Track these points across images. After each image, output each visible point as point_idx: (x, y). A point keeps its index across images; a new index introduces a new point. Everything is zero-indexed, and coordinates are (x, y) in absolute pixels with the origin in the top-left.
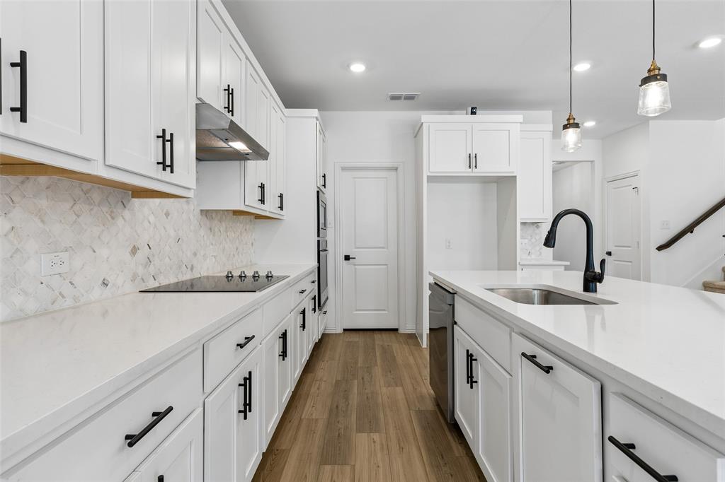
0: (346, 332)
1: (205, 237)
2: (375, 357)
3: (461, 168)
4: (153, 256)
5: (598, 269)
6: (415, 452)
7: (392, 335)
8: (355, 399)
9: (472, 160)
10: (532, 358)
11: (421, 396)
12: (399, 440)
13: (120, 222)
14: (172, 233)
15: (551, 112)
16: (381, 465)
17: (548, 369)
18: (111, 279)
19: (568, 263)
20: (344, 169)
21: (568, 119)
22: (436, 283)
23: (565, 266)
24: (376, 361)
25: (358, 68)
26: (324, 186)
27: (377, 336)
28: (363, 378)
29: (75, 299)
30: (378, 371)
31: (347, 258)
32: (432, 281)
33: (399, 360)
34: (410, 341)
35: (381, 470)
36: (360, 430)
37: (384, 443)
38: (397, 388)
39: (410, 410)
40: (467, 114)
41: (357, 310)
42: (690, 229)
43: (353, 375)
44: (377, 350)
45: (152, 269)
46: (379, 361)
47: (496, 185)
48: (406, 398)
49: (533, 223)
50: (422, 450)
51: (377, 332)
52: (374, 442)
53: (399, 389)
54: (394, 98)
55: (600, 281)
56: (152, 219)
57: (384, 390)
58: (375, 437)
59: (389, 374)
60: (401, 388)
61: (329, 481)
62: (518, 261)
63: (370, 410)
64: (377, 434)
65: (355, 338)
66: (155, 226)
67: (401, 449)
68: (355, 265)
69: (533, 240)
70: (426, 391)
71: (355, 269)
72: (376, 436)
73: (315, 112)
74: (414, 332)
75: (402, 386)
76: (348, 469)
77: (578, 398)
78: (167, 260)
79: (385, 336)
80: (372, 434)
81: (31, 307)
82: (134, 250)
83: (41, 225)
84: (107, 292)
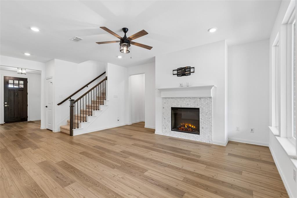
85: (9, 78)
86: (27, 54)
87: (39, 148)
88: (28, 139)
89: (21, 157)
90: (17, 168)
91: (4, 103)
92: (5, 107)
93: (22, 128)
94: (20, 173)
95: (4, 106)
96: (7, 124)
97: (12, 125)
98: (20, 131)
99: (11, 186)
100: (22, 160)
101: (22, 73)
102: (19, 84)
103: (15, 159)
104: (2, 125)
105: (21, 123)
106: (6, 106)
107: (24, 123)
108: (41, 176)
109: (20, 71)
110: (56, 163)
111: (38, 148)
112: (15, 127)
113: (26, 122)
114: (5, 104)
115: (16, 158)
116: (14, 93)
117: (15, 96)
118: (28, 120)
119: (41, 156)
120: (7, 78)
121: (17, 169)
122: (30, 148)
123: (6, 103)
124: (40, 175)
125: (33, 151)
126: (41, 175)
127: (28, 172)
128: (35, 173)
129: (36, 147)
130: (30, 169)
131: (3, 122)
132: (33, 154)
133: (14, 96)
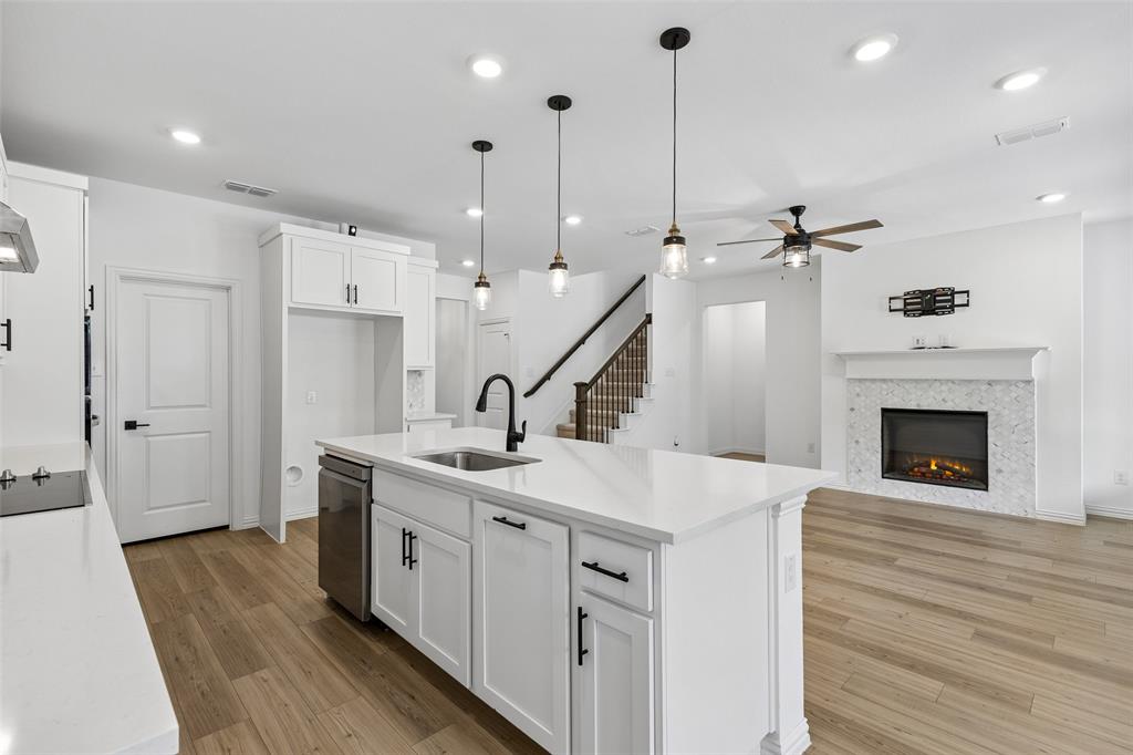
0: (128, 548)
2: (207, 572)
3: (337, 301)
5: (519, 430)
6: (328, 670)
7: (221, 535)
8: (201, 637)
9: (351, 293)
10: (503, 520)
11: (307, 605)
12: (301, 666)
15: (434, 245)
16: (288, 702)
17: (523, 527)
19: (454, 416)
20: (124, 278)
21: (480, 277)
22: (327, 455)
23: (452, 419)
24: (213, 579)
25: (186, 138)
26: (92, 306)
27: (195, 543)
28: (202, 609)
30: (222, 591)
31: (131, 425)
32: (323, 453)
33: (251, 568)
34: (254, 539)
35: (292, 707)
36: (233, 675)
37: (281, 676)
38: (267, 606)
39: (298, 626)
40: (340, 232)
41: (150, 509)
42: (547, 377)
43: (181, 608)
44: (205, 563)
46: (217, 578)
47: (372, 323)
48: (287, 614)
49: (415, 371)
50: (337, 665)
51: (190, 537)
52: (265, 681)
53: (270, 607)
54: (233, 188)
55: (522, 440)
57: (247, 613)
58: (263, 675)
59: (244, 591)
60: (272, 604)
61: (220, 754)
62: (405, 416)
63: (237, 645)
64: (265, 670)
65: (153, 553)
67: (308, 674)
68: (146, 436)
69: (416, 390)
70: (309, 597)
71: (148, 442)
72: (264, 673)
73: (82, 181)
74: (256, 525)
75: (272, 601)
76: (242, 727)
77: (550, 543)
79: (208, 539)
80: (257, 673)
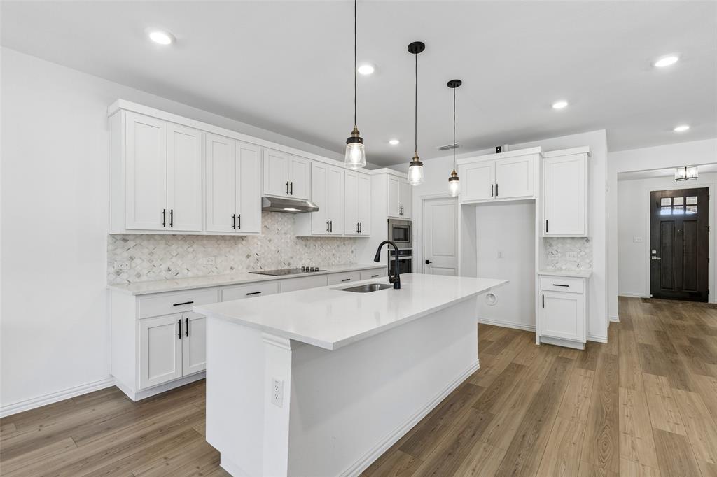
1: (301, 250)
4: (260, 258)
9: (495, 190)
13: (240, 246)
14: (273, 248)
18: (235, 267)
25: (394, 143)
29: (218, 272)
45: (259, 264)
54: (443, 149)
56: (259, 243)
66: (261, 246)
78: (270, 260)
81: (201, 274)
82: (248, 256)
83: (204, 249)
84: (233, 271)
85: (662, 195)
86: (682, 129)
87: (690, 391)
88: (677, 354)
89: (632, 391)
90: (608, 411)
91: (651, 252)
92: (652, 261)
93: (681, 318)
94: (604, 428)
95: (651, 258)
96: (654, 300)
97: (665, 305)
98: (671, 326)
99: (574, 443)
100: (630, 400)
101: (686, 178)
102: (685, 205)
103: (618, 390)
104: (645, 300)
105: (689, 304)
106: (654, 258)
107: (697, 306)
108: (641, 469)
109: (682, 173)
110: (709, 464)
111: (687, 388)
112: (667, 313)
113: (702, 304)
114: (652, 255)
115: (620, 389)
116: (674, 229)
117: (676, 234)
118: (711, 301)
119: (678, 414)
120: (658, 195)
121: (606, 415)
122: (664, 379)
123: (654, 252)
124: (641, 466)
125: (667, 390)
126: (643, 465)
127: (622, 436)
128: (634, 453)
129: (684, 384)
130: (631, 431)
131: (648, 295)
132: (664, 398)
133: (673, 236)
